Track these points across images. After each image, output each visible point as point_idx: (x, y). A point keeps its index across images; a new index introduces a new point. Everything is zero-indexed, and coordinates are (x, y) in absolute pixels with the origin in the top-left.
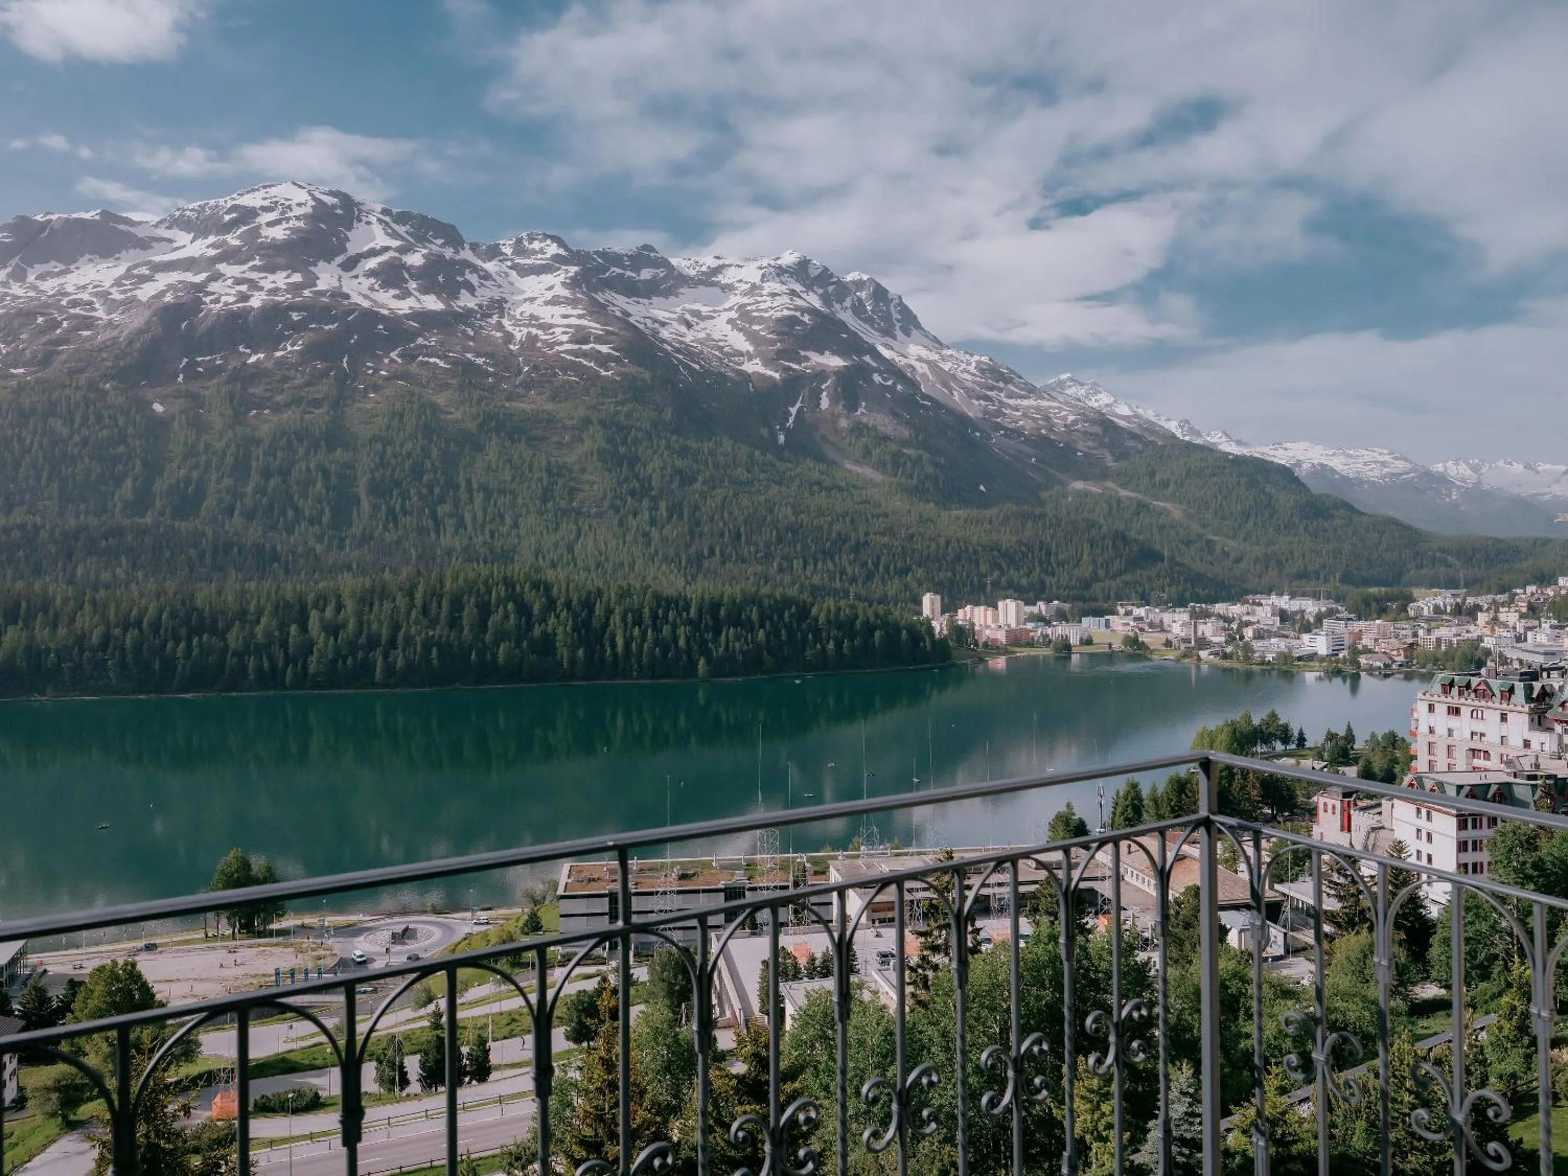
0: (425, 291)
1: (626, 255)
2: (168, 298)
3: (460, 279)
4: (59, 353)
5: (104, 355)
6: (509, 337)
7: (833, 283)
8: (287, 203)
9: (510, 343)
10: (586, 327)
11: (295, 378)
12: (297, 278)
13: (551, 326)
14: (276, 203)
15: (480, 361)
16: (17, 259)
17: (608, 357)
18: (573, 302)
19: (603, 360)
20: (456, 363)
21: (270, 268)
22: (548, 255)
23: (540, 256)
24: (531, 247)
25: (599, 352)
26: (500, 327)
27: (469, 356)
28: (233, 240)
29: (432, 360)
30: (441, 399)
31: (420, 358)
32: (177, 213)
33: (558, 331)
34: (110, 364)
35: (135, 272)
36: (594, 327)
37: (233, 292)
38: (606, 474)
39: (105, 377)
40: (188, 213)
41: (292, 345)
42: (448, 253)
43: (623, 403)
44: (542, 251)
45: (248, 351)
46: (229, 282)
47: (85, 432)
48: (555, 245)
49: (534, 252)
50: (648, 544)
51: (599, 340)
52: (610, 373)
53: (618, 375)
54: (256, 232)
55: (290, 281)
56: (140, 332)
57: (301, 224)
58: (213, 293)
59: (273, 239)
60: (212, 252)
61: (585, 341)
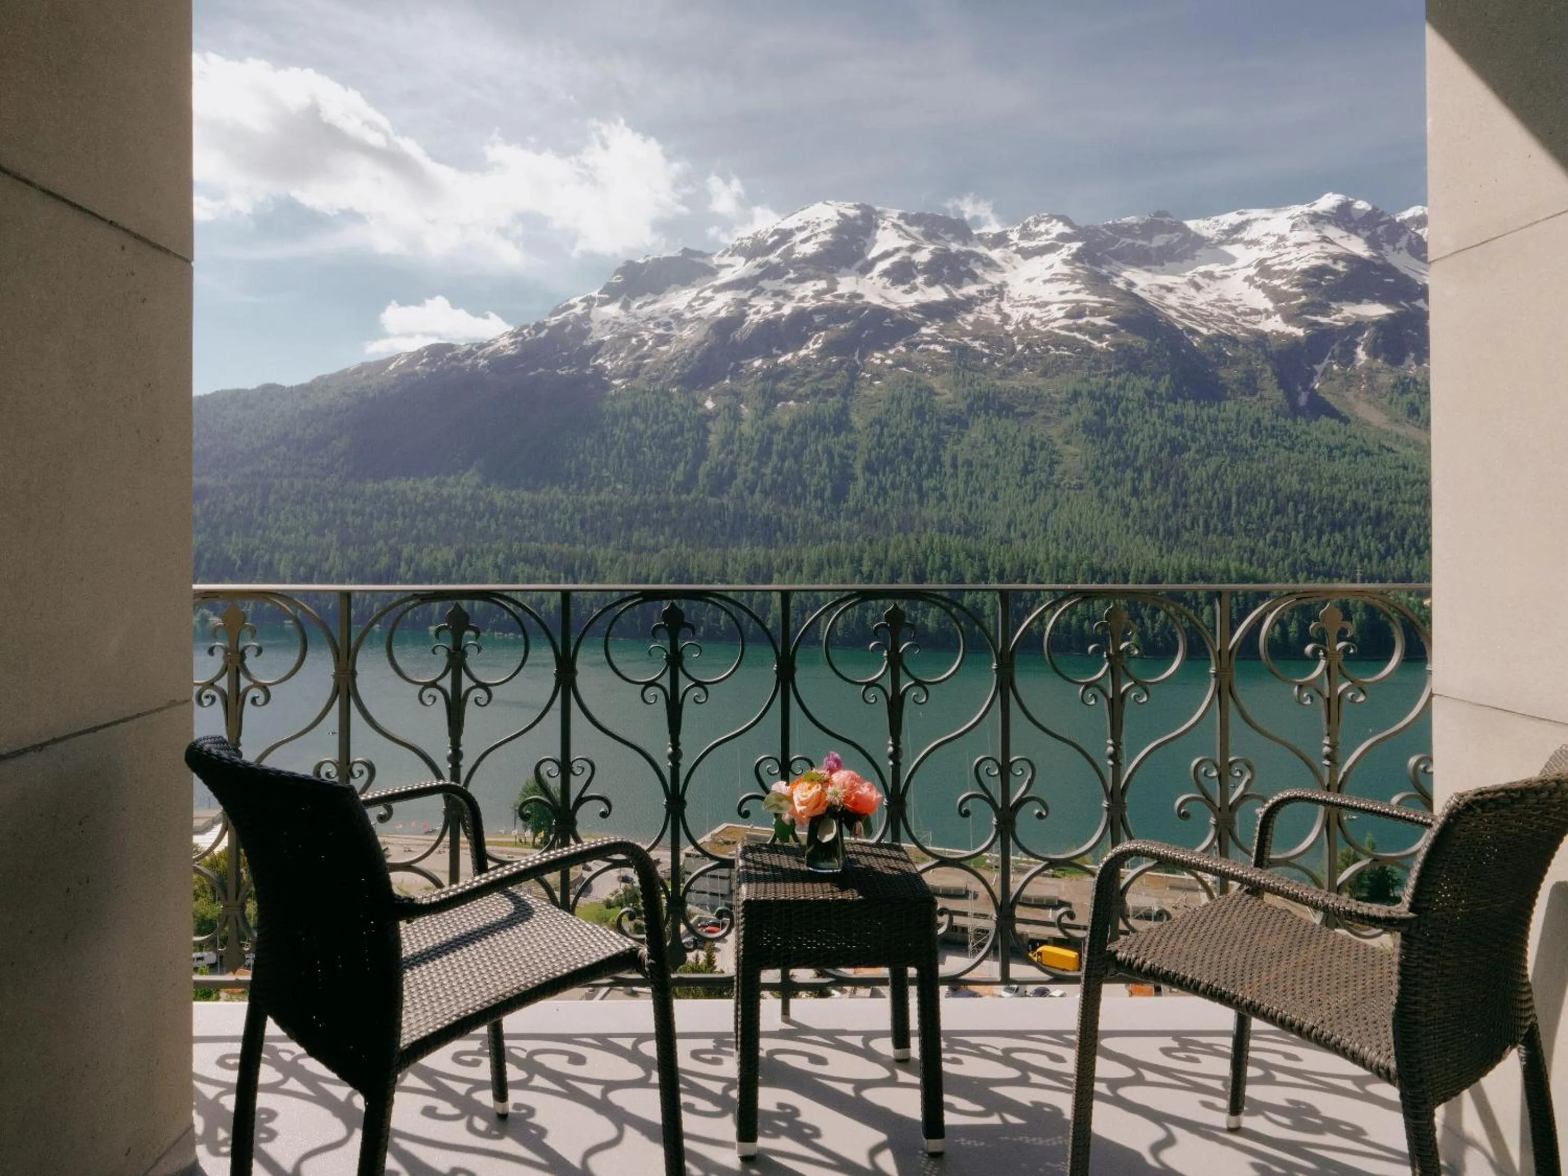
0: (930, 283)
1: (1137, 224)
2: (723, 314)
3: (962, 268)
4: (645, 365)
5: (675, 364)
6: (1006, 318)
7: (1382, 223)
8: (817, 221)
9: (1006, 324)
10: (1082, 301)
11: (815, 373)
12: (822, 285)
13: (1046, 304)
14: (808, 222)
15: (976, 344)
16: (624, 296)
17: (1105, 329)
18: (1072, 278)
19: (1098, 333)
20: (953, 347)
21: (801, 280)
22: (1054, 235)
23: (1045, 237)
24: (1037, 229)
25: (1094, 325)
26: (999, 310)
27: (966, 339)
28: (773, 258)
29: (932, 347)
30: (936, 383)
31: (921, 347)
32: (738, 243)
33: (1053, 308)
34: (677, 371)
35: (701, 295)
36: (1092, 300)
37: (772, 303)
38: (1090, 445)
39: (674, 383)
40: (745, 241)
41: (814, 344)
42: (955, 247)
43: (1116, 374)
44: (1047, 232)
45: (779, 352)
46: (769, 294)
47: (655, 427)
48: (1061, 224)
49: (1041, 234)
50: (1126, 515)
51: (1094, 312)
52: (1104, 345)
53: (1112, 346)
54: (790, 251)
55: (815, 288)
56: (701, 343)
57: (828, 238)
58: (754, 306)
59: (805, 254)
60: (758, 271)
61: (1080, 315)
